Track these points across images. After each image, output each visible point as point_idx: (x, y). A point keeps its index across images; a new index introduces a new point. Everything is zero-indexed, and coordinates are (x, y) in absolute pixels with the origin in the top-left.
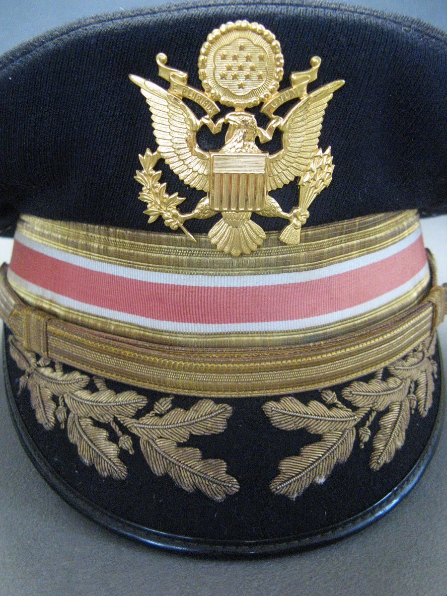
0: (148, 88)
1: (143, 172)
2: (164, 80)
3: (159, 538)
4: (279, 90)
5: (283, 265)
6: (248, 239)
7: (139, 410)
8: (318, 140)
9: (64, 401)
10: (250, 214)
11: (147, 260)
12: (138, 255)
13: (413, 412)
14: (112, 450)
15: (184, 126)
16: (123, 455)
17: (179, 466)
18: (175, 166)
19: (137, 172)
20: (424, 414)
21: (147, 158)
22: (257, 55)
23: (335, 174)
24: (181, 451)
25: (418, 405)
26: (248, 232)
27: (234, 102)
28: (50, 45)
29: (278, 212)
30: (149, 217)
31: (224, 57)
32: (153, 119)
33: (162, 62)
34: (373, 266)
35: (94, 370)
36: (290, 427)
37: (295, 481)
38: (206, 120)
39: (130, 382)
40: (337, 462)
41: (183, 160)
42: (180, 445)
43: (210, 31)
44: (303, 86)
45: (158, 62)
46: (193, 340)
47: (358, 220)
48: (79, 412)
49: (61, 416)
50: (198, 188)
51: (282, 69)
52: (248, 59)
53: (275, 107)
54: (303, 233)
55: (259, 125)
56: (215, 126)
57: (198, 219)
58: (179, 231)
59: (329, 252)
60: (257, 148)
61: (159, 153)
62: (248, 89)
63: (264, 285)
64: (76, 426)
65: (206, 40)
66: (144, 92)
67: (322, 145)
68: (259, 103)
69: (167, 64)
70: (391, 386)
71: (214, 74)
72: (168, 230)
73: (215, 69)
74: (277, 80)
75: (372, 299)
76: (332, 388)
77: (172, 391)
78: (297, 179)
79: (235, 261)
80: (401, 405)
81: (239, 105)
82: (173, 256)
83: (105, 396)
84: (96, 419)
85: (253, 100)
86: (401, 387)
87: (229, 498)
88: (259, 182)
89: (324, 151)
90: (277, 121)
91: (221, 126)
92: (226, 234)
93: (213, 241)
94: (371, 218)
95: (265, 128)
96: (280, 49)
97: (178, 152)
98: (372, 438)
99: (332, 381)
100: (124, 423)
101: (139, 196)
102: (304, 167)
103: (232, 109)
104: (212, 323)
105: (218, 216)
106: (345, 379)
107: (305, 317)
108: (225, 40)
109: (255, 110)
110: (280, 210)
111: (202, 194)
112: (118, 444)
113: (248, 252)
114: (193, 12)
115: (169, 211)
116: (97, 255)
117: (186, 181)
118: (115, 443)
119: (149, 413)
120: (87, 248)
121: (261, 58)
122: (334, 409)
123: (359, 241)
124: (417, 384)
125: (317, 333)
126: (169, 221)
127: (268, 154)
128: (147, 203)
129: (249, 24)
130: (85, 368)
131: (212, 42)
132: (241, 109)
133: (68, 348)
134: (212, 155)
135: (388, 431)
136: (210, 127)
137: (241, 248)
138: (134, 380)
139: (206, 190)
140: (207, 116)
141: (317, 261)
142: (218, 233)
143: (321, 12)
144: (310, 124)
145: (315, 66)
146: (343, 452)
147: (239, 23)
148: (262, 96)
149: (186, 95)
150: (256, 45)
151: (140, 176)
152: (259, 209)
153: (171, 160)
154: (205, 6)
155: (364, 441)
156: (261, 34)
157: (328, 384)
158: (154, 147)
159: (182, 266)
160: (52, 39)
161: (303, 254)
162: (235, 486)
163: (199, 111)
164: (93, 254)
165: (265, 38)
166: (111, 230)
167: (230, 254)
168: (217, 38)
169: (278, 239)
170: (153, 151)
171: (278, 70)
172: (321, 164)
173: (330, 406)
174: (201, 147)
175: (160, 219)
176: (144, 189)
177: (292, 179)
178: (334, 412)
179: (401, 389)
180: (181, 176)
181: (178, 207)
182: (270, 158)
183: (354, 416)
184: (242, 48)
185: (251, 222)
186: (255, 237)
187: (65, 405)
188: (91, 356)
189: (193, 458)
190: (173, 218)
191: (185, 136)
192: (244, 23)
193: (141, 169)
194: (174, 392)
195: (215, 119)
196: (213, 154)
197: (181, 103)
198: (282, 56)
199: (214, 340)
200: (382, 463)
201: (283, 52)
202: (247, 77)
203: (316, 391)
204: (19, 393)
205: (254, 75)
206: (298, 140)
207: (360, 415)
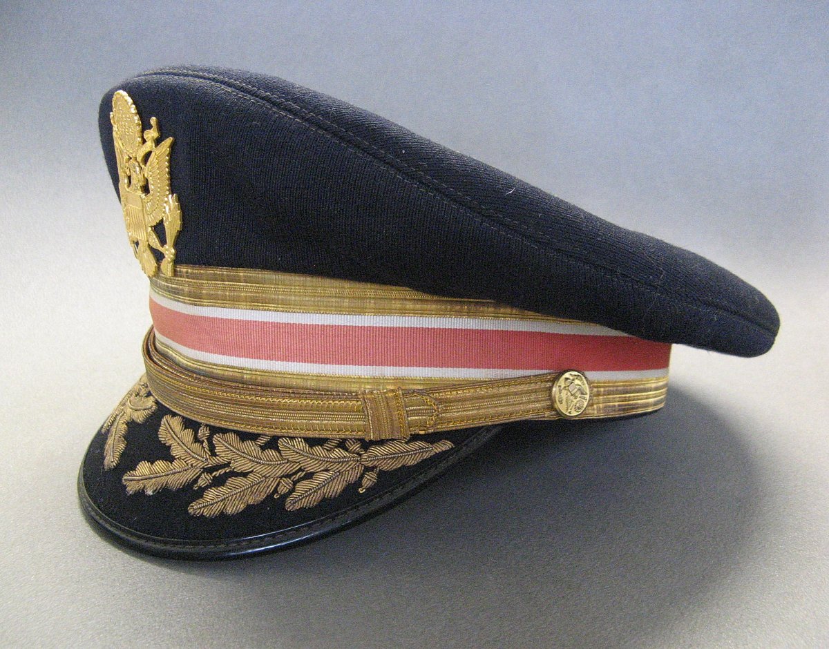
13: (276, 496)
20: (290, 508)
36: (164, 440)
37: (135, 480)
40: (165, 485)
76: (211, 428)
98: (207, 487)
122: (198, 445)
124: (308, 476)
145: (154, 125)
146: (174, 481)
155: (200, 484)
162: (114, 464)
173: (197, 440)
178: (196, 447)
200: (198, 512)
207: (213, 462)
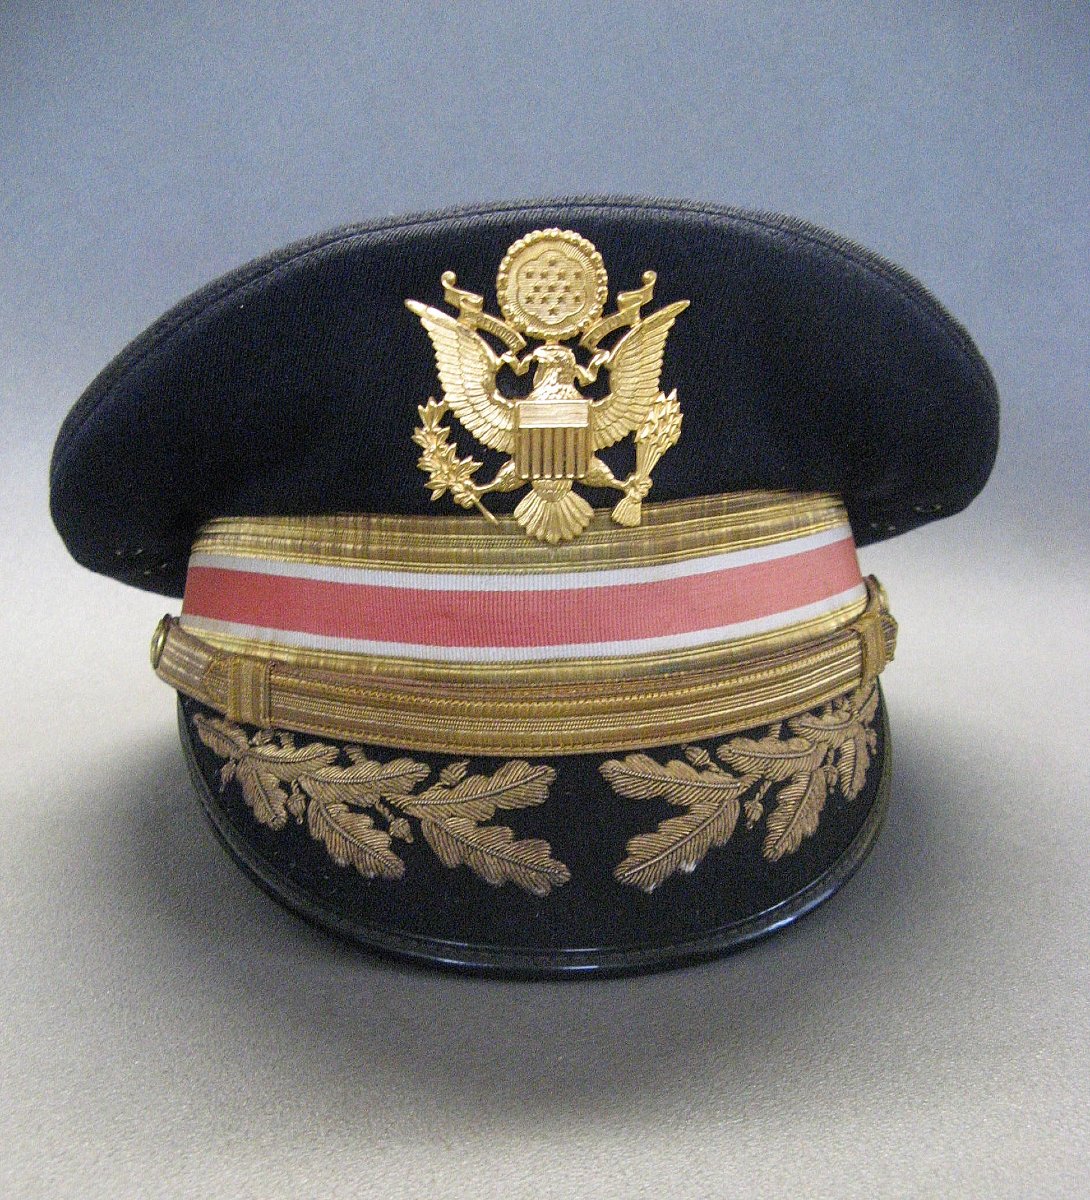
0: (430, 317)
1: (425, 429)
2: (451, 306)
3: (456, 952)
4: (603, 316)
5: (620, 557)
6: (569, 517)
7: (417, 783)
8: (657, 381)
9: (299, 786)
10: (570, 483)
11: (428, 558)
12: (415, 553)
13: (832, 791)
14: (381, 840)
15: (479, 365)
16: (397, 845)
17: (481, 851)
18: (467, 420)
19: (416, 430)
20: (851, 794)
21: (428, 410)
22: (573, 272)
23: (684, 426)
24: (483, 830)
25: (839, 782)
26: (568, 508)
27: (544, 332)
28: (298, 262)
29: (609, 480)
30: (431, 491)
31: (529, 275)
32: (438, 358)
33: (449, 282)
34: (754, 567)
35: (346, 734)
36: (643, 794)
37: (650, 866)
38: (508, 358)
39: (404, 744)
40: (711, 843)
41: (478, 411)
42: (480, 824)
43: (511, 243)
44: (633, 309)
45: (445, 283)
46: (496, 673)
47: (726, 499)
48: (326, 796)
49: (297, 806)
50: (500, 449)
51: (606, 288)
52: (561, 276)
53: (598, 337)
54: (646, 512)
55: (578, 362)
56: (520, 365)
57: (499, 493)
58: (474, 511)
59: (684, 540)
60: (576, 393)
61: (447, 402)
62: (562, 316)
63: (594, 586)
64: (322, 815)
65: (505, 254)
66: (426, 323)
67: (664, 388)
68: (576, 333)
69: (455, 286)
70: (793, 748)
71: (517, 297)
72: (458, 510)
73: (518, 290)
74: (599, 302)
75: (757, 618)
76: (702, 744)
77: (467, 750)
78: (632, 433)
79: (552, 552)
80: (811, 777)
81: (552, 337)
82: (465, 550)
83: (367, 769)
84: (353, 802)
85: (569, 330)
86: (811, 751)
87: (556, 890)
88: (581, 438)
89: (667, 396)
90: (603, 354)
91: (527, 365)
92: (538, 513)
93: (522, 522)
94: (747, 497)
95: (585, 365)
96: (602, 263)
97: (472, 400)
98: (764, 817)
99: (700, 732)
100: (397, 803)
101: (418, 463)
102: (641, 418)
103: (542, 342)
104: (523, 645)
105: (527, 487)
106: (720, 731)
107: (655, 636)
108: (531, 254)
109: (572, 342)
110: (611, 476)
111: (504, 457)
112: (388, 832)
113: (570, 537)
114: (487, 217)
115: (460, 482)
116: (352, 559)
117: (484, 440)
118: (384, 830)
119: (434, 784)
120: (336, 552)
121: (578, 275)
122: (705, 773)
123: (729, 529)
124: (838, 754)
125: (674, 660)
126: (459, 496)
127: (591, 401)
128: (430, 473)
129: (561, 233)
130: (332, 733)
131: (514, 257)
132: (554, 342)
133: (304, 706)
134: (517, 405)
135: (790, 808)
136: (513, 366)
137: (560, 531)
138: (409, 739)
139: (510, 451)
140: (510, 353)
141: (667, 552)
142: (528, 510)
143: (654, 214)
144: (646, 360)
145: (648, 283)
146: (721, 831)
147: (548, 232)
148: (581, 325)
149: (482, 325)
150: (569, 259)
151: (419, 436)
152: (582, 476)
153: (461, 412)
154: (503, 210)
155: (752, 818)
156: (576, 244)
157: (694, 737)
158: (440, 395)
159: (478, 563)
160: (299, 255)
161: (647, 543)
162: (564, 874)
163: (499, 346)
164: (346, 559)
165: (582, 249)
166: (374, 520)
167: (545, 541)
168: (520, 251)
169: (611, 519)
170: (438, 400)
171: (600, 289)
172: (663, 414)
173: (700, 769)
174: (502, 394)
175: (448, 494)
176: (425, 453)
177: (626, 434)
178: (705, 776)
179: (809, 755)
180: (476, 434)
181: (472, 476)
182: (594, 406)
183: (736, 783)
184: (552, 263)
185: (571, 494)
186: (578, 515)
187: (302, 791)
188: (340, 713)
189: (501, 838)
190: (466, 492)
191: (481, 379)
192: (554, 232)
193: (421, 426)
194: (470, 753)
195: (520, 355)
196: (519, 402)
197: (475, 335)
198: (604, 271)
199: (526, 671)
200: (781, 851)
201: (605, 267)
202: (561, 300)
203: (678, 746)
204: (222, 790)
205: (570, 297)
206: (631, 380)
207: (746, 783)
